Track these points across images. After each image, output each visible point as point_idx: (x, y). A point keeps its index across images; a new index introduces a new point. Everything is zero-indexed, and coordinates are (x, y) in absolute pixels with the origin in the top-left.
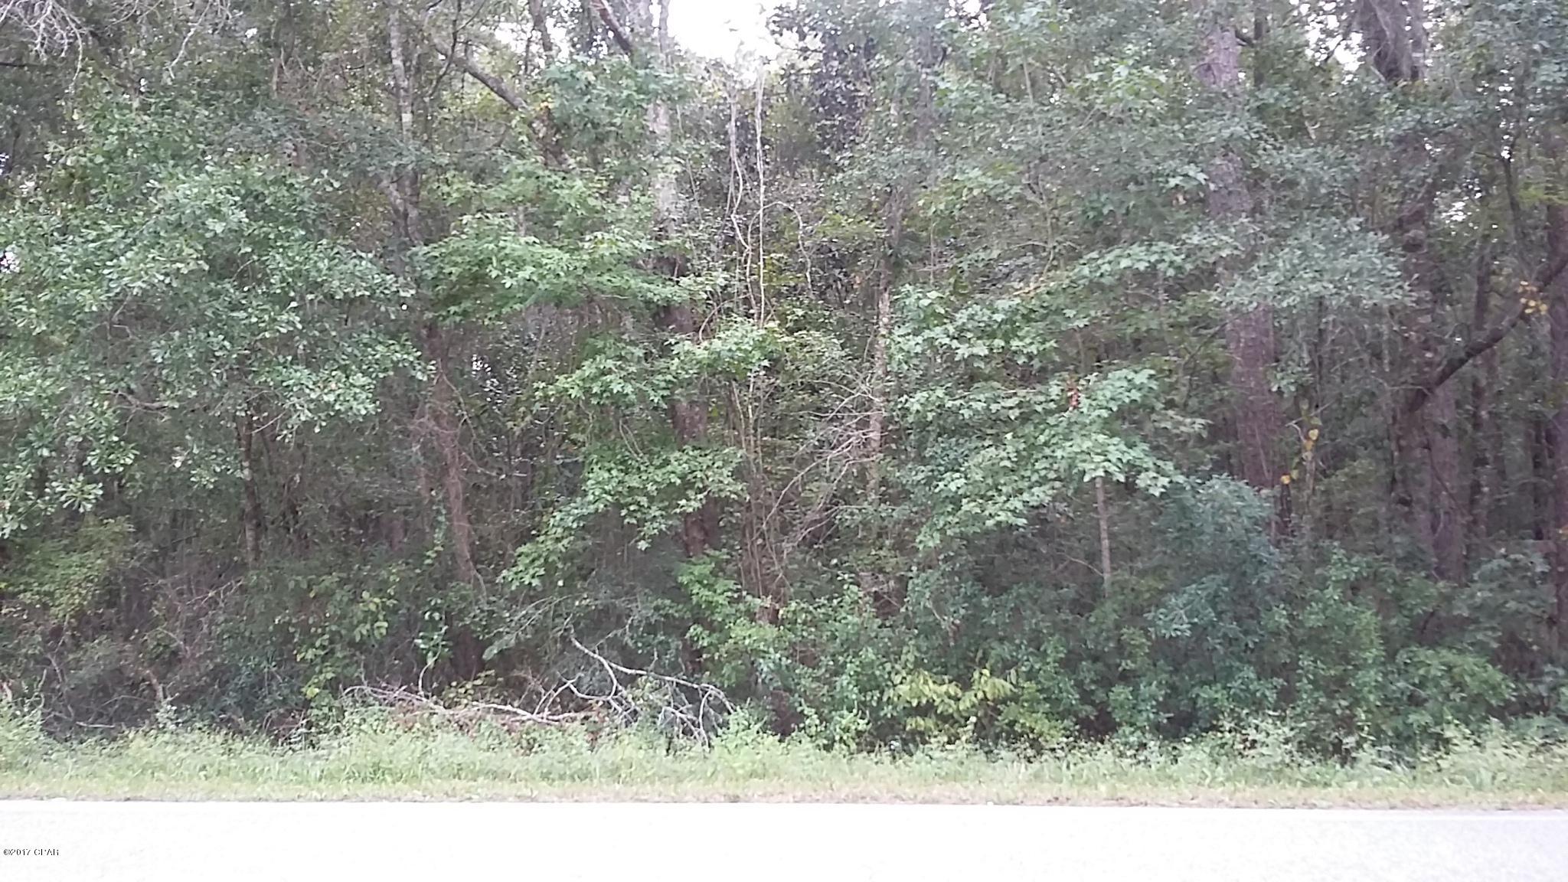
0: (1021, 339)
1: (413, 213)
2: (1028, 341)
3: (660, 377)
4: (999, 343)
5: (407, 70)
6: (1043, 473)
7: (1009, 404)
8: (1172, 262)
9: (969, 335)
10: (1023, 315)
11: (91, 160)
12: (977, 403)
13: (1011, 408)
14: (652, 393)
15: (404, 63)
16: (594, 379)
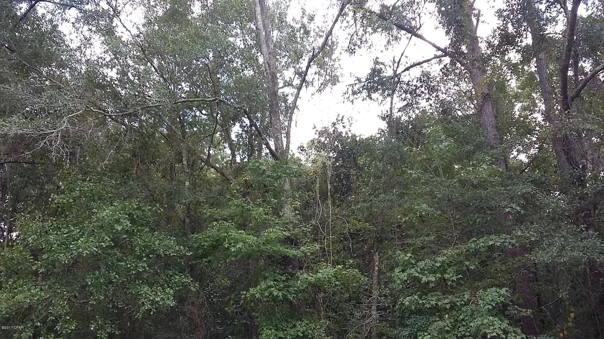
0: (449, 274)
1: (187, 221)
2: (451, 275)
3: (292, 288)
4: (439, 275)
5: (188, 165)
6: (463, 333)
7: (445, 302)
8: (510, 243)
9: (426, 272)
10: (447, 264)
11: (67, 201)
12: (432, 301)
13: (447, 304)
14: (289, 296)
15: (187, 163)
16: (265, 290)
